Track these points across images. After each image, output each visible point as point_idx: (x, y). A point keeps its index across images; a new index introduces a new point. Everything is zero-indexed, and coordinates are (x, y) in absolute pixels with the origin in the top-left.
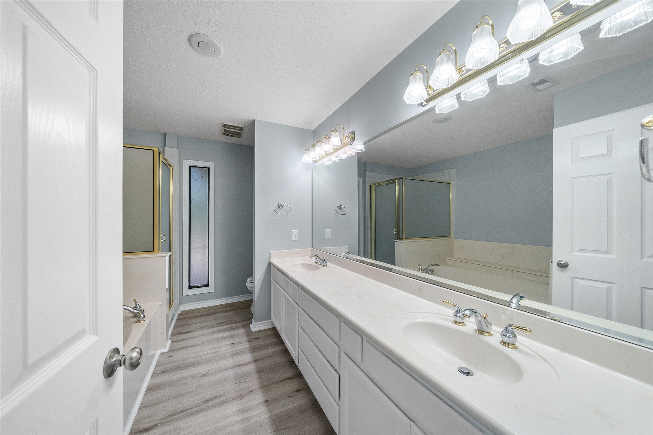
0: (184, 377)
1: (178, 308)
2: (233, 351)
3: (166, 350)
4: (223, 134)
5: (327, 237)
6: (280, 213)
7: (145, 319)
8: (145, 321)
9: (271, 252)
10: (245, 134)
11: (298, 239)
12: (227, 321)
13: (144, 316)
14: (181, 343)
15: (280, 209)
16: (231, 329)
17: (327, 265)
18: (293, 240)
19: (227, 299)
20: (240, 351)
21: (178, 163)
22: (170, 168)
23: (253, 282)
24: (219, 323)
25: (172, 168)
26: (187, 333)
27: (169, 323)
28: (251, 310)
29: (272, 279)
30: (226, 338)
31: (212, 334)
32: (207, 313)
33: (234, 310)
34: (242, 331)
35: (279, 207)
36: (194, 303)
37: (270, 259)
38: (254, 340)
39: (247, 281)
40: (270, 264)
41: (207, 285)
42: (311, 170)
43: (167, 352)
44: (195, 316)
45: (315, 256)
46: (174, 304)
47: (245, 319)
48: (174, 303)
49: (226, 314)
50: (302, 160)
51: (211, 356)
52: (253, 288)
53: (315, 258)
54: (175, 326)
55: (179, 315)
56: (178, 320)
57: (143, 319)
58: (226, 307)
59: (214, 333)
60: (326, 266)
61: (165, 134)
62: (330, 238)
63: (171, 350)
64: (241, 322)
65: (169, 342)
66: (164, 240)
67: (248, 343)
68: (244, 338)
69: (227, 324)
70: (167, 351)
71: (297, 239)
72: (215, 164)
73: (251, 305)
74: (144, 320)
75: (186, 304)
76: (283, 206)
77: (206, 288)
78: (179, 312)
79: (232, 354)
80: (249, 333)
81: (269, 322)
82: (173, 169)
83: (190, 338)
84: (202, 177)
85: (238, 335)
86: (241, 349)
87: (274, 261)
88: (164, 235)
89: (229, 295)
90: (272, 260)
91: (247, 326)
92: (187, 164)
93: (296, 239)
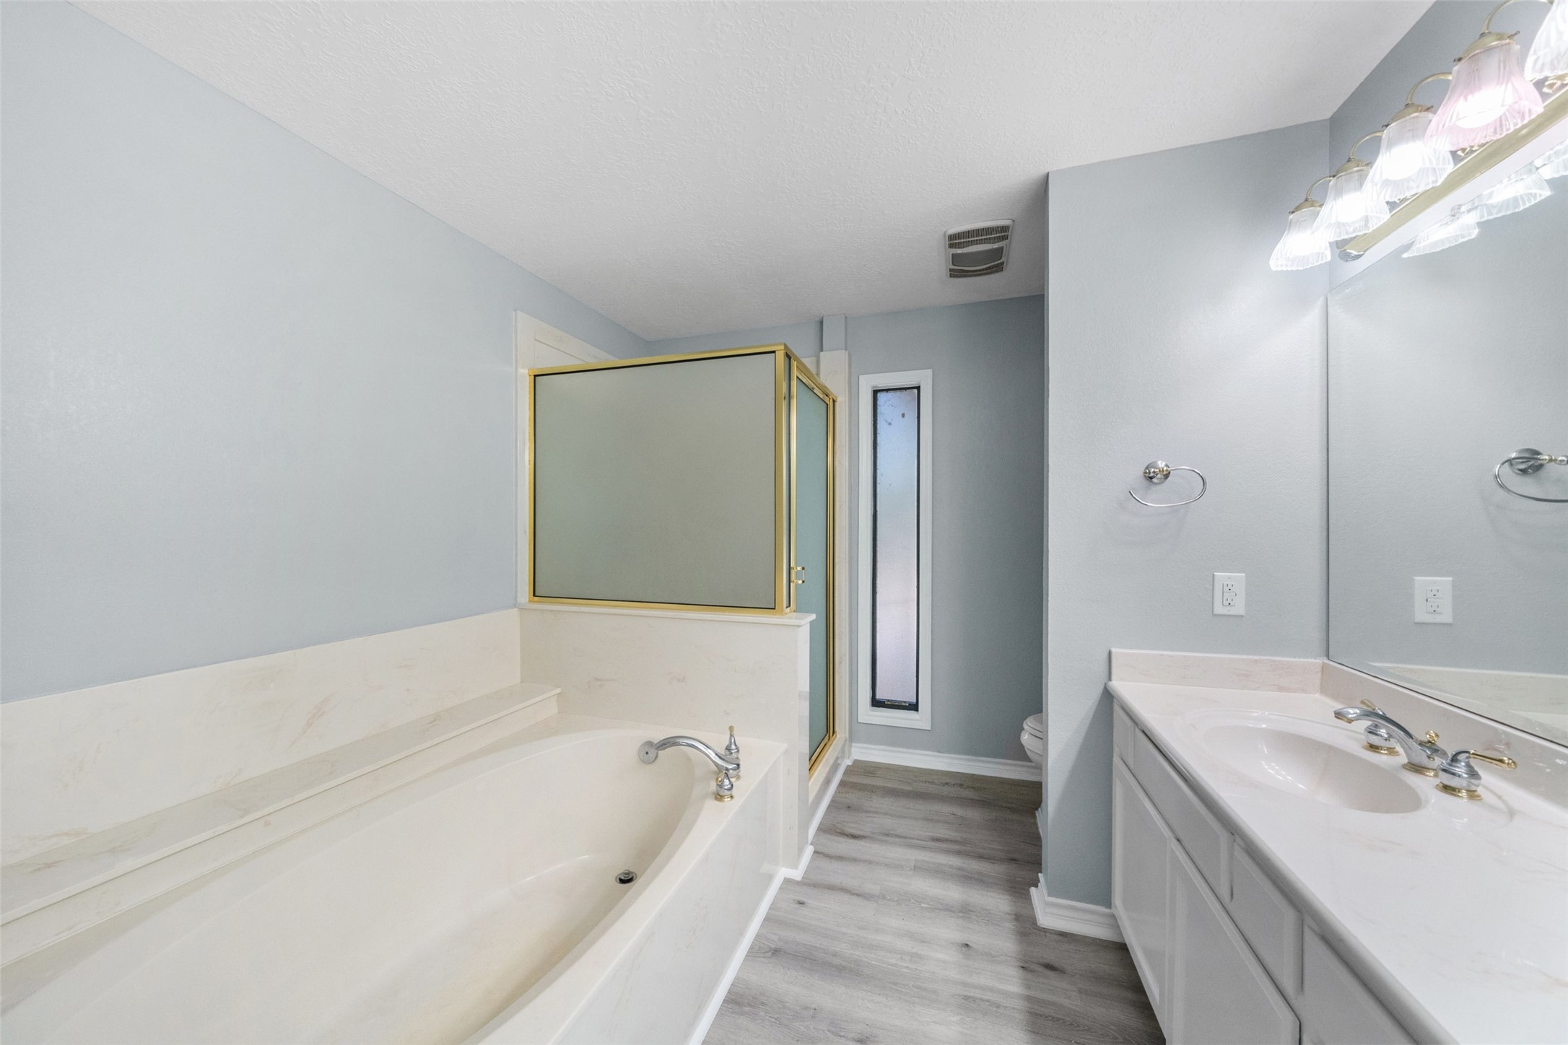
0: (813, 1006)
1: (846, 749)
2: (965, 984)
3: (797, 874)
4: (951, 276)
5: (1421, 615)
6: (1156, 501)
7: (734, 792)
8: (734, 799)
9: (1113, 650)
10: (1016, 252)
11: (1242, 612)
12: (959, 839)
13: (732, 785)
14: (835, 865)
15: (1154, 488)
16: (967, 878)
17: (1480, 791)
18: (1216, 612)
19: (965, 760)
20: (988, 996)
21: (847, 385)
22: (827, 399)
23: (1042, 737)
24: (938, 840)
25: (834, 401)
26: (854, 837)
27: (810, 802)
28: (1036, 824)
29: (1116, 760)
30: (947, 908)
31: (912, 873)
32: (910, 789)
33: (983, 803)
34: (998, 902)
35: (1151, 478)
36: (883, 747)
37: (1110, 679)
38: (1040, 969)
39: (1025, 727)
40: (1108, 698)
41: (914, 707)
42: (1320, 302)
43: (798, 883)
44: (878, 787)
45: (1370, 714)
46: (837, 739)
47: (1015, 856)
48: (838, 736)
49: (959, 811)
50: (1271, 262)
51: (895, 965)
52: (1044, 754)
53: (1366, 723)
54: (833, 801)
55: (849, 771)
56: (842, 784)
57: (729, 793)
58: (961, 785)
59: (919, 869)
60: (1472, 795)
61: (821, 323)
62: (1446, 617)
63: (808, 883)
64: (1001, 860)
65: (809, 850)
66: (803, 582)
67: (1021, 971)
68: (1005, 943)
69: (959, 853)
70: (799, 879)
71: (1239, 608)
72: (933, 371)
73: (1040, 806)
74: (732, 797)
75: (865, 745)
76: (1167, 476)
77: (911, 714)
78: (849, 762)
79: (959, 995)
80: (1026, 927)
81: (1103, 915)
82: (837, 404)
83: (855, 860)
84: (903, 415)
85: (986, 916)
86: (992, 990)
87: (1123, 687)
88: (803, 569)
89: (972, 749)
90: (1117, 685)
91: (1020, 888)
92: (866, 384)
93: (1233, 611)
